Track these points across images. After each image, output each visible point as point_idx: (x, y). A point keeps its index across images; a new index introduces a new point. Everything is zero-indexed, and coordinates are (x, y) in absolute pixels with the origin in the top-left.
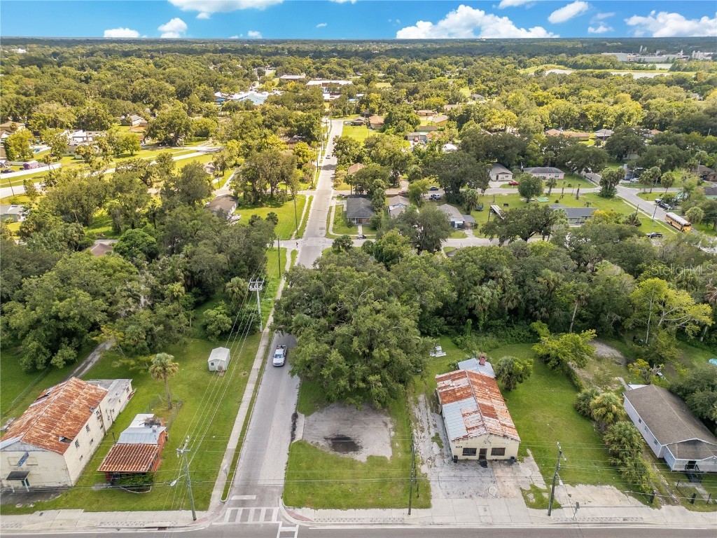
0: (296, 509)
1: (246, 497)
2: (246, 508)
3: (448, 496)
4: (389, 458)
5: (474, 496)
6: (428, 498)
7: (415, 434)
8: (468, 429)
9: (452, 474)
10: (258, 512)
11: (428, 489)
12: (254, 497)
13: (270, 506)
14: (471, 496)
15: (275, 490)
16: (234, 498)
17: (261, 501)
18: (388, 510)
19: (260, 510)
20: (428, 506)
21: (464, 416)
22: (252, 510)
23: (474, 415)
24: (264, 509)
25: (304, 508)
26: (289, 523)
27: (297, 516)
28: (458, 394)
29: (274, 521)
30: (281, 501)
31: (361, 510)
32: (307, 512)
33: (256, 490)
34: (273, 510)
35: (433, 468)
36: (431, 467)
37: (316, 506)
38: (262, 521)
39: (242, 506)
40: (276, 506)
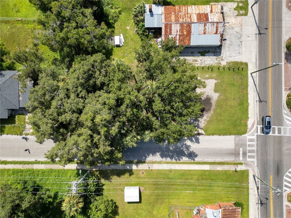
0: (248, 128)
1: (241, 153)
2: (247, 152)
3: (240, 53)
4: (216, 81)
5: (241, 40)
6: (242, 63)
7: (198, 65)
8: (216, 33)
9: (227, 48)
10: (249, 146)
11: (236, 63)
12: (241, 149)
13: (246, 140)
14: (241, 42)
15: (237, 139)
16: (241, 158)
17: (244, 145)
18: (249, 83)
19: (249, 145)
20: (246, 64)
21: (205, 33)
22: (248, 148)
23: (207, 27)
24: (248, 143)
25: (248, 124)
26: (256, 130)
27: (251, 127)
28: (185, 33)
29: (255, 137)
30: (243, 136)
31: (249, 96)
32: (250, 123)
33: (237, 149)
34: (249, 139)
35: (223, 58)
36: (222, 59)
37: (247, 118)
38: (255, 143)
39: (246, 154)
40: (246, 138)
